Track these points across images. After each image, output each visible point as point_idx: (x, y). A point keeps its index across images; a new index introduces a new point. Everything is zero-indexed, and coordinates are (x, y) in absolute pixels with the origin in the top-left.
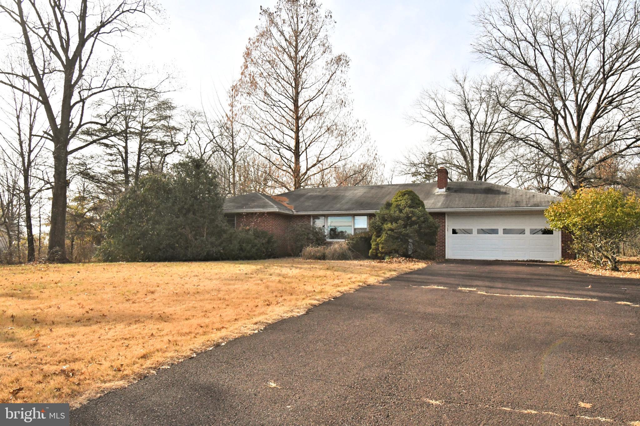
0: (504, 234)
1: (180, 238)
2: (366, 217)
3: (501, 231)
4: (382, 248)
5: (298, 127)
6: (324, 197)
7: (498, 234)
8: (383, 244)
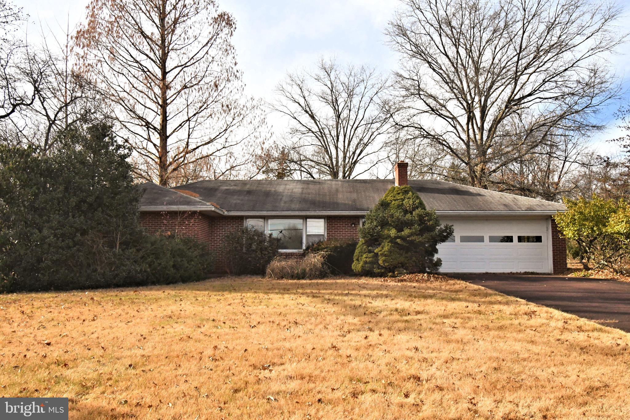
0: (490, 242)
1: (79, 250)
2: (323, 220)
3: (487, 239)
4: (384, 261)
5: (165, 100)
6: (249, 192)
7: (483, 242)
8: (385, 256)
